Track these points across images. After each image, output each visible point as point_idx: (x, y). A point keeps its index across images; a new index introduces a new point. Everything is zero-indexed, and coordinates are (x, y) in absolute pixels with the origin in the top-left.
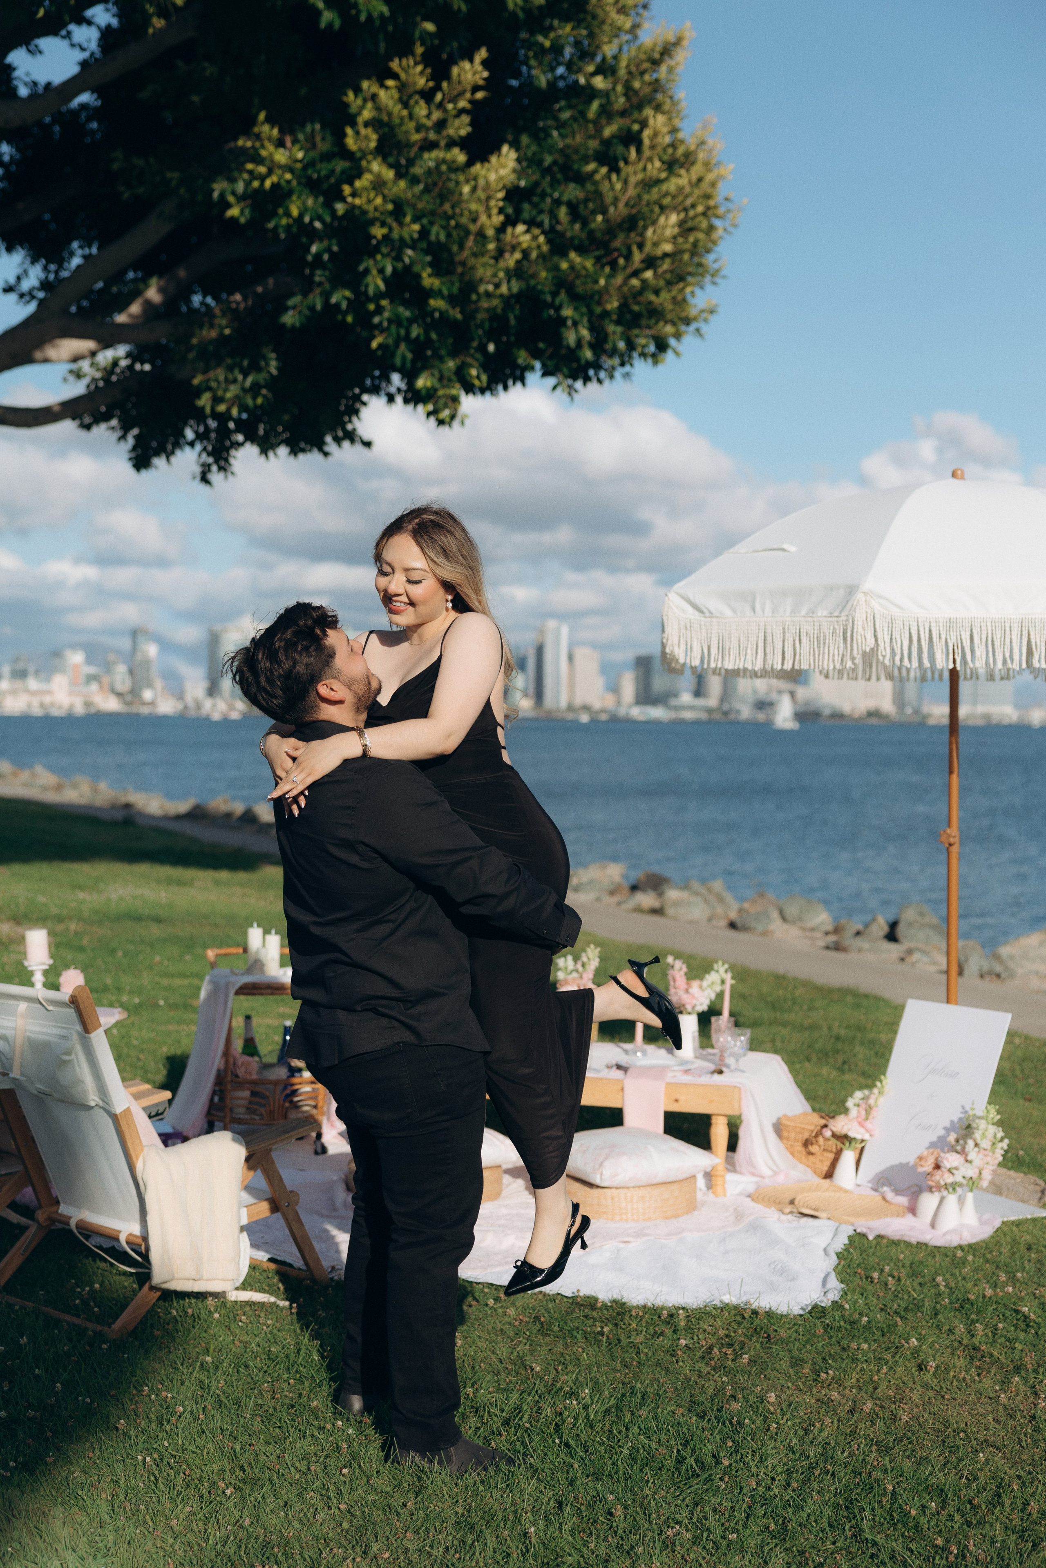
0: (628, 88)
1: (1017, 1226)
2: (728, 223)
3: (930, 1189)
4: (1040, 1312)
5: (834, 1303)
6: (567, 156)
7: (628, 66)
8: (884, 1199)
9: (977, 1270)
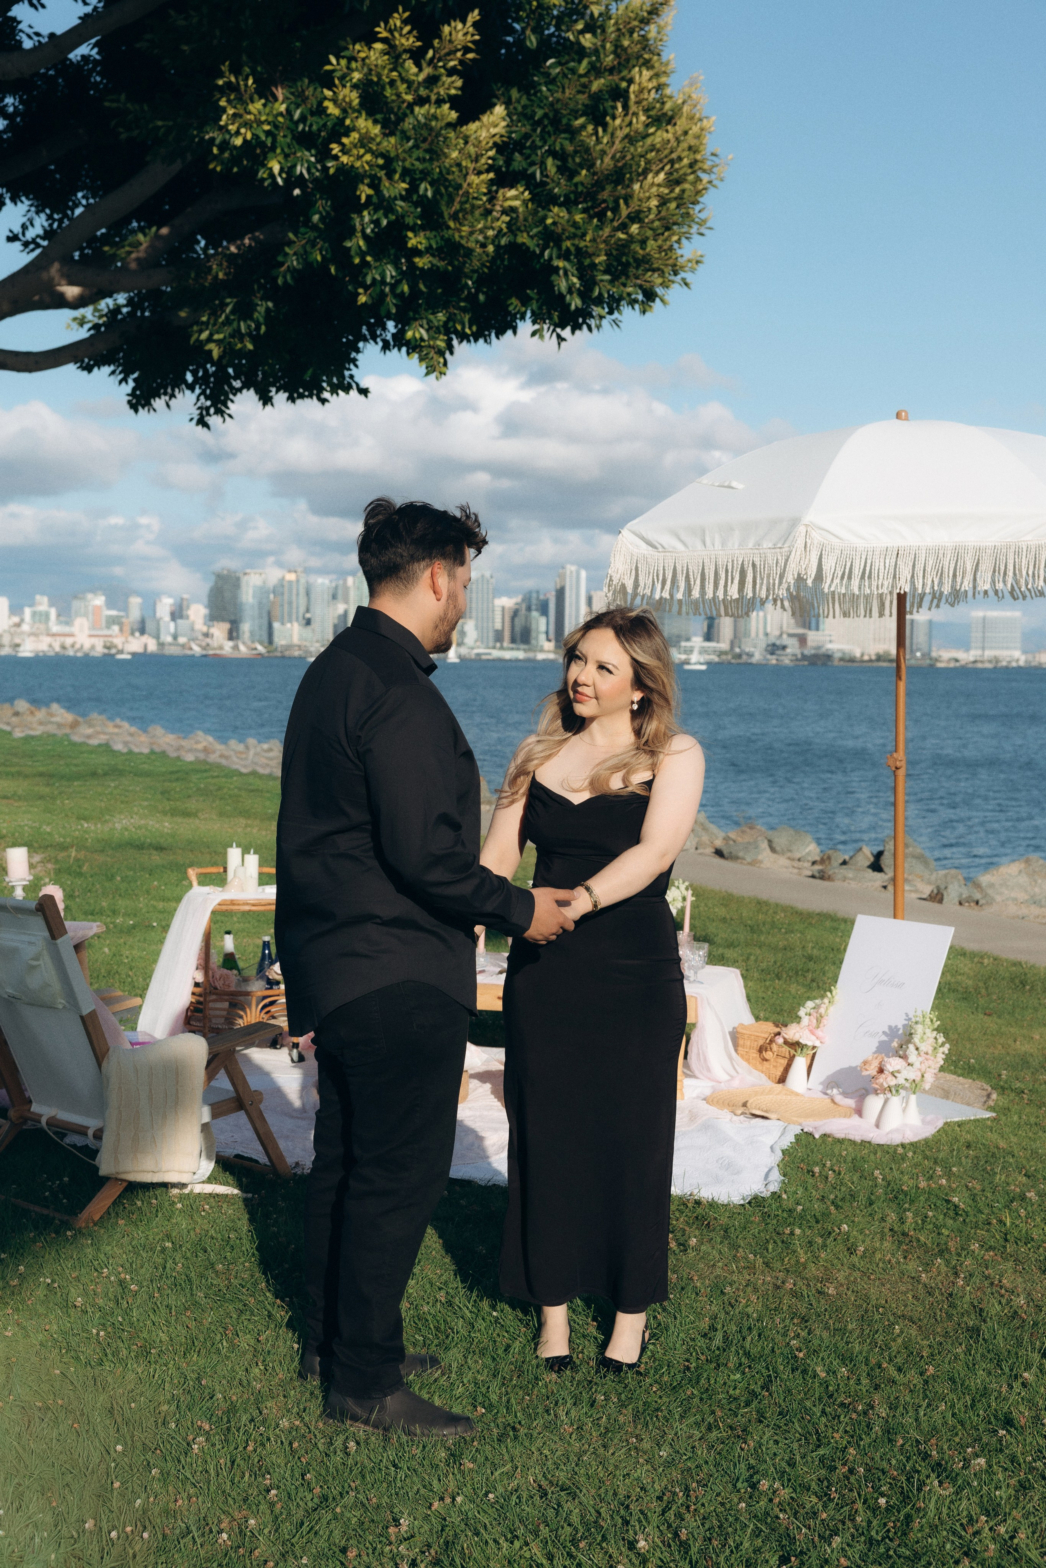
0: (617, 46)
1: (959, 1126)
2: (713, 176)
3: (876, 1092)
4: (971, 1202)
5: (774, 1193)
6: (557, 112)
7: (616, 23)
8: (833, 1101)
9: (916, 1165)
